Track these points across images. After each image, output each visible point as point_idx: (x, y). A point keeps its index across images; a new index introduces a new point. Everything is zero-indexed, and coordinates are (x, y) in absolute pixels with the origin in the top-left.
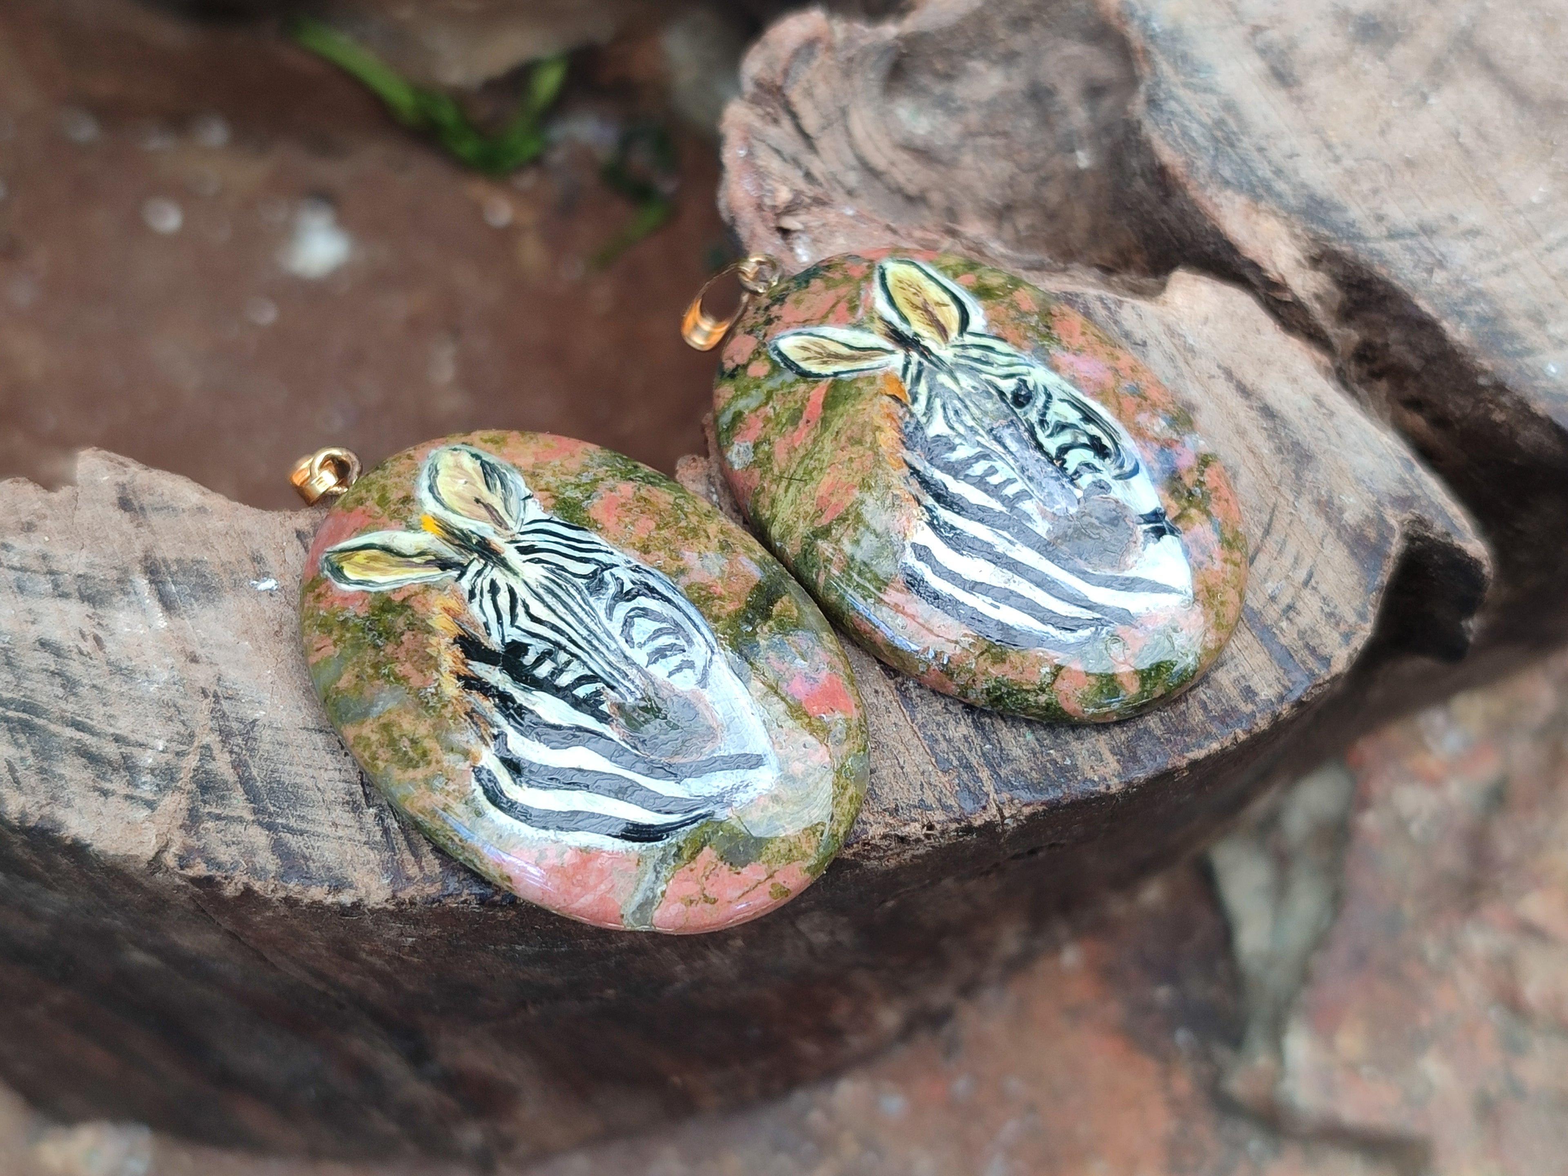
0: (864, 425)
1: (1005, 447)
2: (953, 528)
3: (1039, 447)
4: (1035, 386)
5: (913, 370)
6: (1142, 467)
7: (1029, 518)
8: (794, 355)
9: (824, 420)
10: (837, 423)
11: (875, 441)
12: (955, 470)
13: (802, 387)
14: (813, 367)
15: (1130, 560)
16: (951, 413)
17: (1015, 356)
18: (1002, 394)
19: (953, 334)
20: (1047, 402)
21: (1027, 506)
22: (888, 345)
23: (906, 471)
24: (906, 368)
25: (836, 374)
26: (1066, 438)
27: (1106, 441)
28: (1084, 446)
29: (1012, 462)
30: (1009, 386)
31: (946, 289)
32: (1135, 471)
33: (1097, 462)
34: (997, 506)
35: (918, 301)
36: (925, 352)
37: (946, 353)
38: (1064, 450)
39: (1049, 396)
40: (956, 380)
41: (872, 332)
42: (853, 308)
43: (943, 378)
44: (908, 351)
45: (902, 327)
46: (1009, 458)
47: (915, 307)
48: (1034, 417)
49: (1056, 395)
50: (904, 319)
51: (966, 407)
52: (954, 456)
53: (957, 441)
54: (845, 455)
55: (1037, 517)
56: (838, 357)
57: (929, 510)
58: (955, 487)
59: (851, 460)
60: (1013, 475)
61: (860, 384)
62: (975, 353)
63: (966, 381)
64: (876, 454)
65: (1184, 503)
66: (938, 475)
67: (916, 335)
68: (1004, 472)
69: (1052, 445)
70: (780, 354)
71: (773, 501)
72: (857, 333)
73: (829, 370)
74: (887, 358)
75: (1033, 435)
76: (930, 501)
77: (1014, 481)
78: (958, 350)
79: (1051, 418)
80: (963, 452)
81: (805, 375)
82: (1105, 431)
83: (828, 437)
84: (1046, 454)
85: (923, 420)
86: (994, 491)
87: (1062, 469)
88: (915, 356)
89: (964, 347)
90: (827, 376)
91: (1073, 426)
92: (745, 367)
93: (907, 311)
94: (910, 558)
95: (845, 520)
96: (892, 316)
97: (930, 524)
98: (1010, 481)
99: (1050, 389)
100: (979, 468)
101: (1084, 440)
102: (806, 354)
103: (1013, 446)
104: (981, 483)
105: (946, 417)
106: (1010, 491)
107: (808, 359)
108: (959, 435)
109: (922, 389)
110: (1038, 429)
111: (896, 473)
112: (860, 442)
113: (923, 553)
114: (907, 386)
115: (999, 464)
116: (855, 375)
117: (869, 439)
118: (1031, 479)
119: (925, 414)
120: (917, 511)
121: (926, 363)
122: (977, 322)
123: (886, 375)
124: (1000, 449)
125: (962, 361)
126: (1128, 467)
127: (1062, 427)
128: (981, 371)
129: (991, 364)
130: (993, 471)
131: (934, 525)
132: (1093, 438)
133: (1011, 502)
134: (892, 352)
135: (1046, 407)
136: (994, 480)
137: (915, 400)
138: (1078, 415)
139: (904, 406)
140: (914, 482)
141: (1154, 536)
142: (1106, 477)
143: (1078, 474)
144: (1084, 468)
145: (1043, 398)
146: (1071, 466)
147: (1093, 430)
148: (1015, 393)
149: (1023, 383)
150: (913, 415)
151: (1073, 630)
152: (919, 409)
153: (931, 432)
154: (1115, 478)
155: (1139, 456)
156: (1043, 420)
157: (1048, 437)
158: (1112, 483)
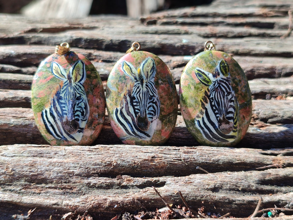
0: (53, 87)
1: (69, 105)
2: (52, 112)
3: (74, 108)
4: (82, 98)
5: (66, 83)
6: (87, 120)
7: (64, 118)
8: (54, 68)
9: (49, 81)
10: (50, 84)
12: (60, 104)
13: (50, 74)
14: (54, 72)
15: (73, 133)
16: (66, 94)
17: (83, 91)
18: (76, 96)
19: (77, 81)
20: (82, 102)
21: (65, 116)
22: (66, 77)
23: (53, 98)
25: (56, 76)
26: (79, 109)
27: (85, 113)
28: (81, 112)
29: (68, 108)
30: (78, 95)
31: (83, 72)
33: (80, 116)
34: (61, 113)
36: (70, 82)
37: (73, 84)
38: (77, 111)
39: (83, 101)
40: (71, 89)
41: (66, 72)
43: (69, 88)
44: (68, 79)
45: (71, 75)
46: (68, 107)
47: (76, 73)
48: (77, 103)
49: (84, 101)
50: (72, 74)
51: (69, 95)
52: (61, 101)
53: (63, 99)
56: (58, 73)
57: (51, 107)
58: (57, 106)
59: (47, 91)
60: (67, 110)
61: (57, 80)
62: (78, 87)
63: (72, 91)
64: (51, 93)
67: (72, 78)
68: (66, 109)
69: (76, 109)
70: (52, 65)
71: (34, 88)
72: (64, 71)
73: (56, 74)
74: (65, 78)
76: (52, 105)
77: (66, 111)
78: (75, 85)
79: (80, 105)
80: (62, 101)
81: (52, 72)
82: (86, 111)
83: (47, 85)
84: (74, 110)
85: (61, 92)
86: (62, 110)
87: (74, 114)
88: (68, 81)
89: (77, 85)
90: (54, 75)
91: (82, 108)
92: (47, 63)
93: (74, 73)
94: (44, 111)
95: (40, 99)
96: (71, 72)
97: (50, 109)
98: (65, 110)
99: (84, 100)
100: (63, 105)
101: (82, 111)
102: (55, 69)
103: (70, 106)
104: (61, 107)
105: (65, 94)
106: (64, 112)
107: (55, 70)
108: (64, 98)
110: (76, 105)
111: (51, 98)
112: (50, 89)
113: (46, 112)
114: (63, 85)
115: (66, 107)
116: (58, 78)
117: (52, 90)
118: (69, 112)
119: (62, 92)
120: (50, 105)
121: (69, 84)
122: (83, 82)
123: (62, 81)
124: (68, 105)
125: (75, 87)
126: (84, 119)
127: (80, 107)
128: (76, 90)
129: (78, 90)
130: (64, 107)
132: (83, 112)
134: (66, 78)
135: (80, 102)
136: (64, 109)
137: (63, 88)
138: (84, 106)
139: (60, 88)
140: (53, 101)
141: (79, 132)
142: (80, 119)
143: (76, 116)
144: (78, 115)
145: (81, 101)
146: (76, 114)
147: (84, 110)
148: (78, 97)
149: (80, 96)
150: (60, 90)
151: (58, 137)
152: (62, 90)
153: (61, 95)
154: (81, 120)
155: (88, 118)
156: (79, 104)
157: (77, 107)
158: (80, 120)
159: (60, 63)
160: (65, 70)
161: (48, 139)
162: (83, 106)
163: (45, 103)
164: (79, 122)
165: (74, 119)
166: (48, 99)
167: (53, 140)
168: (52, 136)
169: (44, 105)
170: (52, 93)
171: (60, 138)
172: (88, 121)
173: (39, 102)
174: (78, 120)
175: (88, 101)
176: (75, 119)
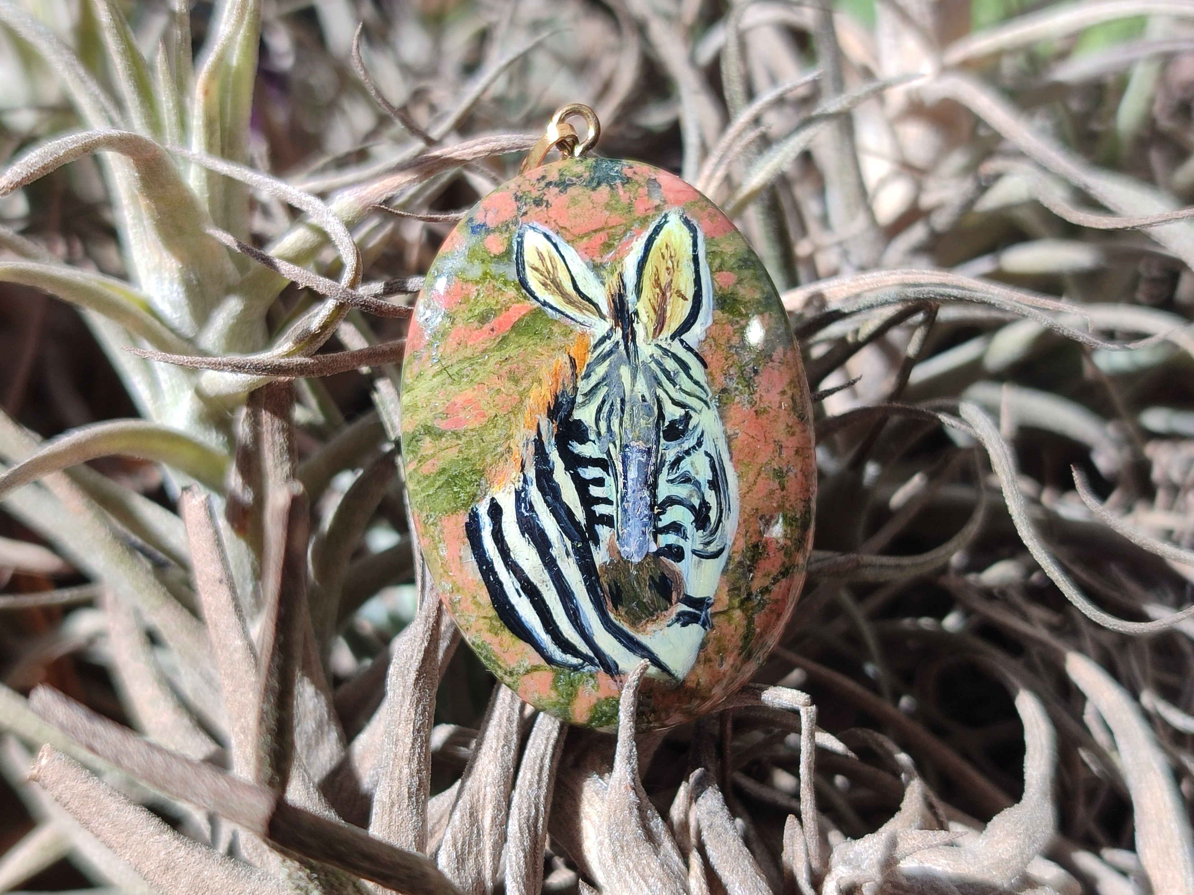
0: (530, 369)
1: (625, 472)
2: (532, 508)
3: (653, 487)
4: (695, 427)
5: (608, 345)
6: (725, 555)
7: (597, 542)
8: (530, 257)
9: (504, 339)
10: (511, 350)
11: (527, 390)
12: (572, 463)
13: (511, 292)
14: (533, 281)
15: (650, 627)
16: (606, 408)
17: (701, 387)
18: (661, 416)
19: (667, 333)
20: (694, 448)
21: (603, 531)
22: (605, 309)
23: (533, 435)
24: (602, 340)
25: (545, 304)
26: (682, 491)
27: (713, 515)
28: (692, 508)
29: (621, 485)
30: (673, 412)
31: (697, 281)
32: (716, 555)
33: (690, 529)
34: (580, 515)
35: (664, 279)
36: (630, 336)
37: (646, 349)
38: (671, 501)
39: (699, 444)
40: (634, 378)
41: (603, 284)
42: (608, 246)
43: (625, 372)
44: (617, 325)
45: (631, 297)
46: (621, 480)
47: (657, 283)
48: (670, 456)
49: (708, 446)
50: (638, 291)
51: (623, 411)
52: (578, 448)
53: (592, 436)
54: (498, 384)
55: (603, 545)
56: (559, 288)
57: (525, 481)
58: (561, 475)
59: (499, 391)
60: (613, 498)
61: (555, 329)
62: (670, 365)
63: (642, 387)
64: (521, 401)
65: (736, 602)
66: (554, 456)
67: (636, 313)
68: (609, 489)
69: (664, 491)
70: (520, 244)
71: (419, 376)
72: (591, 275)
73: (542, 294)
74: (596, 319)
75: (657, 472)
76: (531, 473)
77: (609, 503)
78: (658, 353)
79: (685, 465)
80: (588, 450)
81: (523, 283)
82: (719, 504)
83: (497, 356)
84: (654, 496)
85: (579, 399)
86: (587, 501)
87: (657, 518)
88: (618, 335)
89: (666, 351)
90: (536, 298)
91: (697, 484)
92: (488, 231)
93: (647, 283)
94: (483, 509)
95: (458, 438)
96: (630, 279)
97: (518, 493)
98: (607, 501)
99: (705, 438)
100: (590, 473)
101: (696, 502)
102: (538, 264)
103: (633, 473)
104: (582, 485)
105: (599, 410)
106: (600, 509)
107: (536, 269)
108: (599, 434)
109: (601, 370)
110: (665, 470)
111: (523, 430)
112: (516, 382)
113: (495, 511)
114: (590, 358)
115: (609, 480)
116: (558, 316)
117: (525, 384)
118: (625, 511)
119: (585, 395)
120: (515, 473)
121: (622, 347)
122: (697, 332)
123: (583, 334)
124: (620, 468)
125: (653, 366)
126: (712, 548)
127: (686, 479)
128: (660, 384)
129: (674, 384)
130: (599, 482)
131: (520, 498)
132: (705, 505)
133: (593, 519)
134: (603, 317)
135: (688, 453)
136: (595, 491)
137: (587, 376)
138: (709, 476)
139: (575, 375)
140: (532, 448)
141: (686, 619)
142: (687, 546)
143: (666, 530)
144: (676, 527)
145: (693, 442)
146: (665, 520)
147: (711, 497)
148: (673, 423)
149: (687, 417)
150: (575, 389)
151: (565, 651)
152: (584, 386)
153: (577, 415)
154: (694, 552)
155: (729, 543)
156: (677, 461)
157: (668, 481)
158: (688, 554)
159: (561, 230)
160: (596, 268)
161: (504, 661)
162: (704, 474)
163: (489, 459)
164: (680, 567)
165: (653, 548)
166: (509, 437)
167: (536, 668)
168: (528, 648)
169: (482, 473)
170: (530, 402)
171: (575, 661)
172: (730, 558)
173: (452, 454)
174: (677, 554)
175: (729, 439)
176: (660, 552)
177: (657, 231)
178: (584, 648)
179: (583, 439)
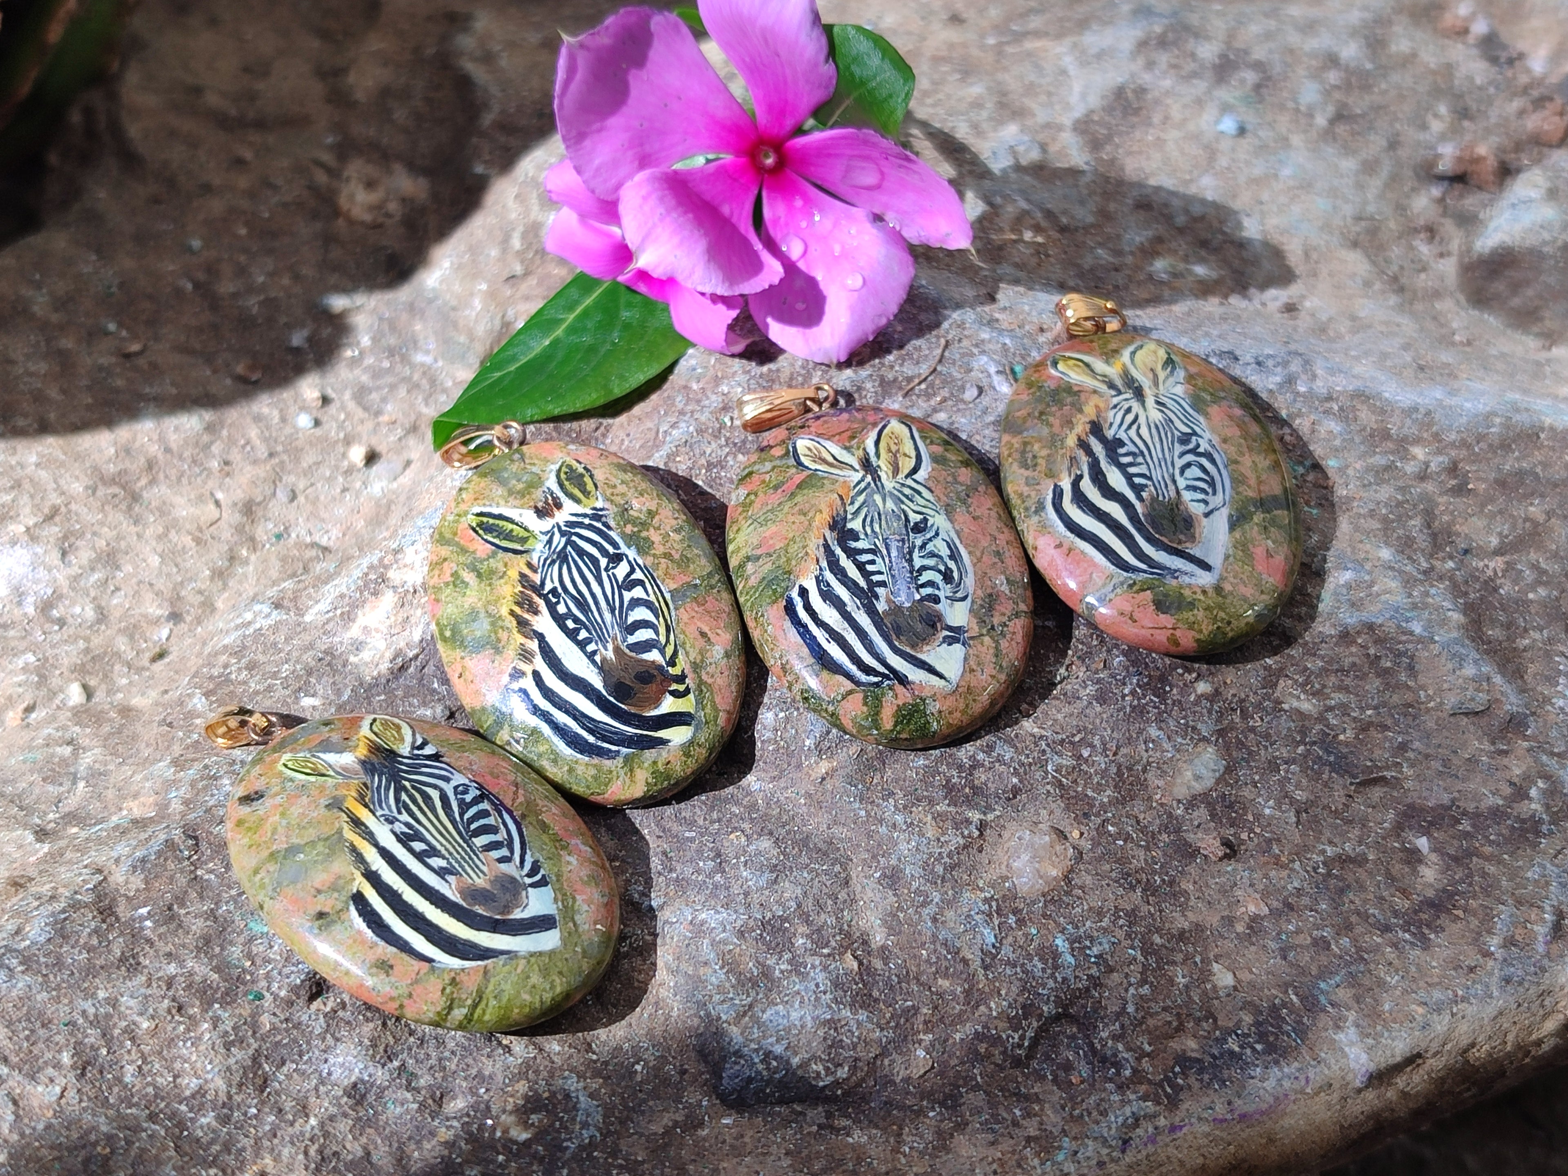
0: (813, 506)
1: (889, 554)
2: (828, 585)
3: (910, 561)
5: (863, 485)
6: (969, 599)
7: (877, 598)
8: (801, 451)
9: (793, 494)
10: (798, 499)
11: (813, 518)
12: (852, 554)
13: (793, 470)
15: (925, 648)
16: (869, 519)
17: (932, 503)
18: (907, 520)
19: (901, 476)
20: (933, 537)
21: (880, 591)
22: (857, 467)
23: (821, 541)
24: (859, 483)
25: (816, 471)
26: (931, 562)
27: (956, 575)
28: (940, 571)
29: (887, 562)
30: (914, 518)
31: (917, 448)
32: (964, 599)
33: (941, 584)
34: (862, 583)
35: (894, 448)
36: (876, 478)
37: (889, 484)
38: (924, 568)
39: (937, 534)
40: (884, 500)
41: (853, 455)
42: (853, 437)
43: (878, 498)
44: (867, 474)
45: (873, 459)
46: (887, 559)
47: (890, 450)
48: (919, 542)
49: (943, 535)
50: (878, 455)
51: (880, 520)
52: (853, 544)
53: (862, 536)
54: (791, 519)
55: (882, 600)
56: (825, 461)
57: (821, 570)
58: (845, 562)
59: (794, 522)
60: (883, 570)
62: (907, 491)
63: (890, 505)
64: (810, 525)
65: (984, 631)
66: (838, 551)
67: (879, 467)
68: (880, 565)
69: (918, 563)
70: (795, 448)
72: (844, 452)
73: (813, 466)
74: (852, 473)
75: (911, 553)
76: (824, 564)
77: (881, 573)
78: (898, 486)
79: (930, 547)
80: (860, 545)
81: (800, 464)
82: (959, 568)
83: (789, 504)
84: (912, 566)
85: (849, 516)
86: (866, 574)
87: (916, 578)
88: (869, 478)
89: (903, 485)
90: (810, 469)
91: (940, 557)
92: (771, 447)
93: (883, 451)
94: (795, 594)
95: (771, 556)
96: (871, 450)
97: (817, 578)
98: (880, 573)
99: (940, 531)
100: (864, 558)
101: (942, 568)
102: (808, 453)
103: (894, 553)
104: (861, 567)
105: (864, 521)
106: (876, 578)
107: (807, 456)
108: (866, 535)
109: (861, 499)
110: (916, 550)
112: (805, 515)
113: (804, 592)
114: (852, 493)
115: (879, 560)
116: (827, 475)
117: (811, 514)
118: (893, 576)
119: (853, 514)
120: (813, 567)
121: (873, 485)
122: (921, 475)
123: (845, 482)
124: (885, 552)
125: (896, 493)
126: (959, 595)
127: (932, 555)
128: (903, 503)
129: (913, 502)
130: (872, 562)
131: (819, 580)
132: (948, 569)
133: (872, 585)
134: (856, 471)
135: (930, 540)
136: (870, 568)
137: (852, 503)
138: (948, 552)
139: (844, 504)
140: (822, 549)
141: (950, 641)
142: (941, 594)
143: (923, 586)
144: (931, 583)
145: (932, 533)
146: (923, 579)
147: (952, 565)
148: (916, 524)
149: (925, 520)
150: (845, 511)
151: (868, 674)
152: (851, 509)
153: (849, 526)
154: (947, 598)
155: (971, 592)
156: (923, 546)
157: (920, 557)
158: (943, 599)
159: (819, 435)
162: (945, 552)
163: (794, 563)
164: (939, 607)
165: (917, 597)
166: (805, 547)
167: (850, 692)
168: (841, 678)
169: (790, 572)
170: (816, 523)
171: (876, 679)
172: (973, 602)
173: (769, 567)
174: (936, 600)
176: (922, 599)
177: (884, 427)
178: (881, 669)
179: (857, 539)
